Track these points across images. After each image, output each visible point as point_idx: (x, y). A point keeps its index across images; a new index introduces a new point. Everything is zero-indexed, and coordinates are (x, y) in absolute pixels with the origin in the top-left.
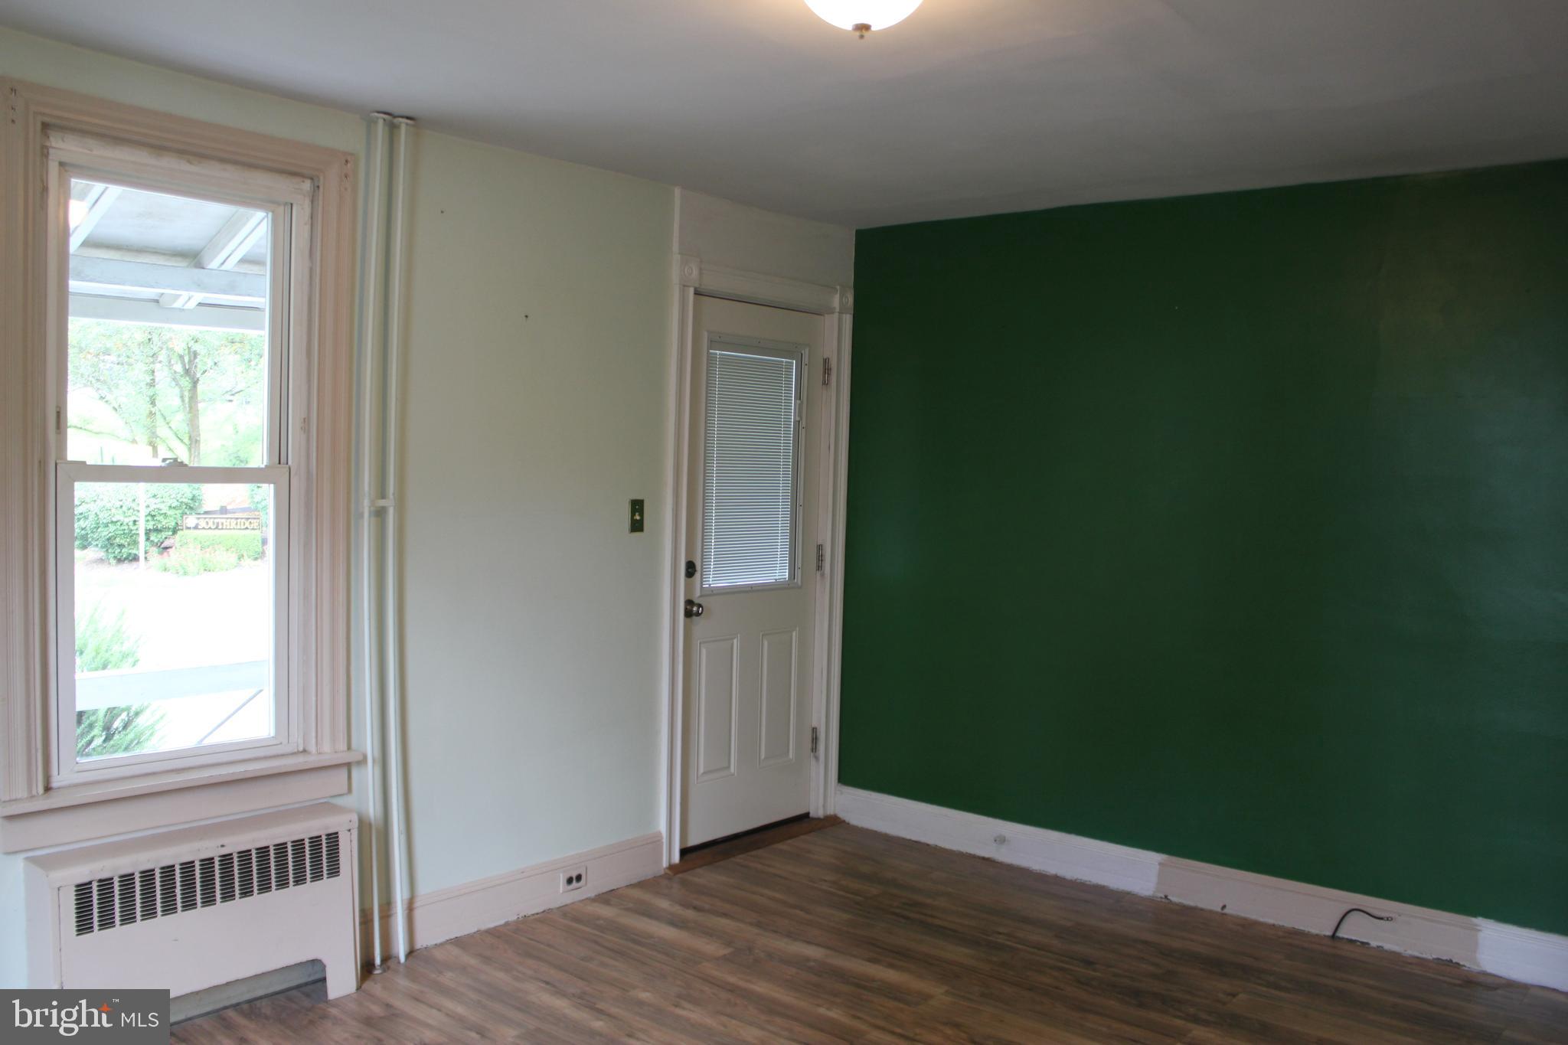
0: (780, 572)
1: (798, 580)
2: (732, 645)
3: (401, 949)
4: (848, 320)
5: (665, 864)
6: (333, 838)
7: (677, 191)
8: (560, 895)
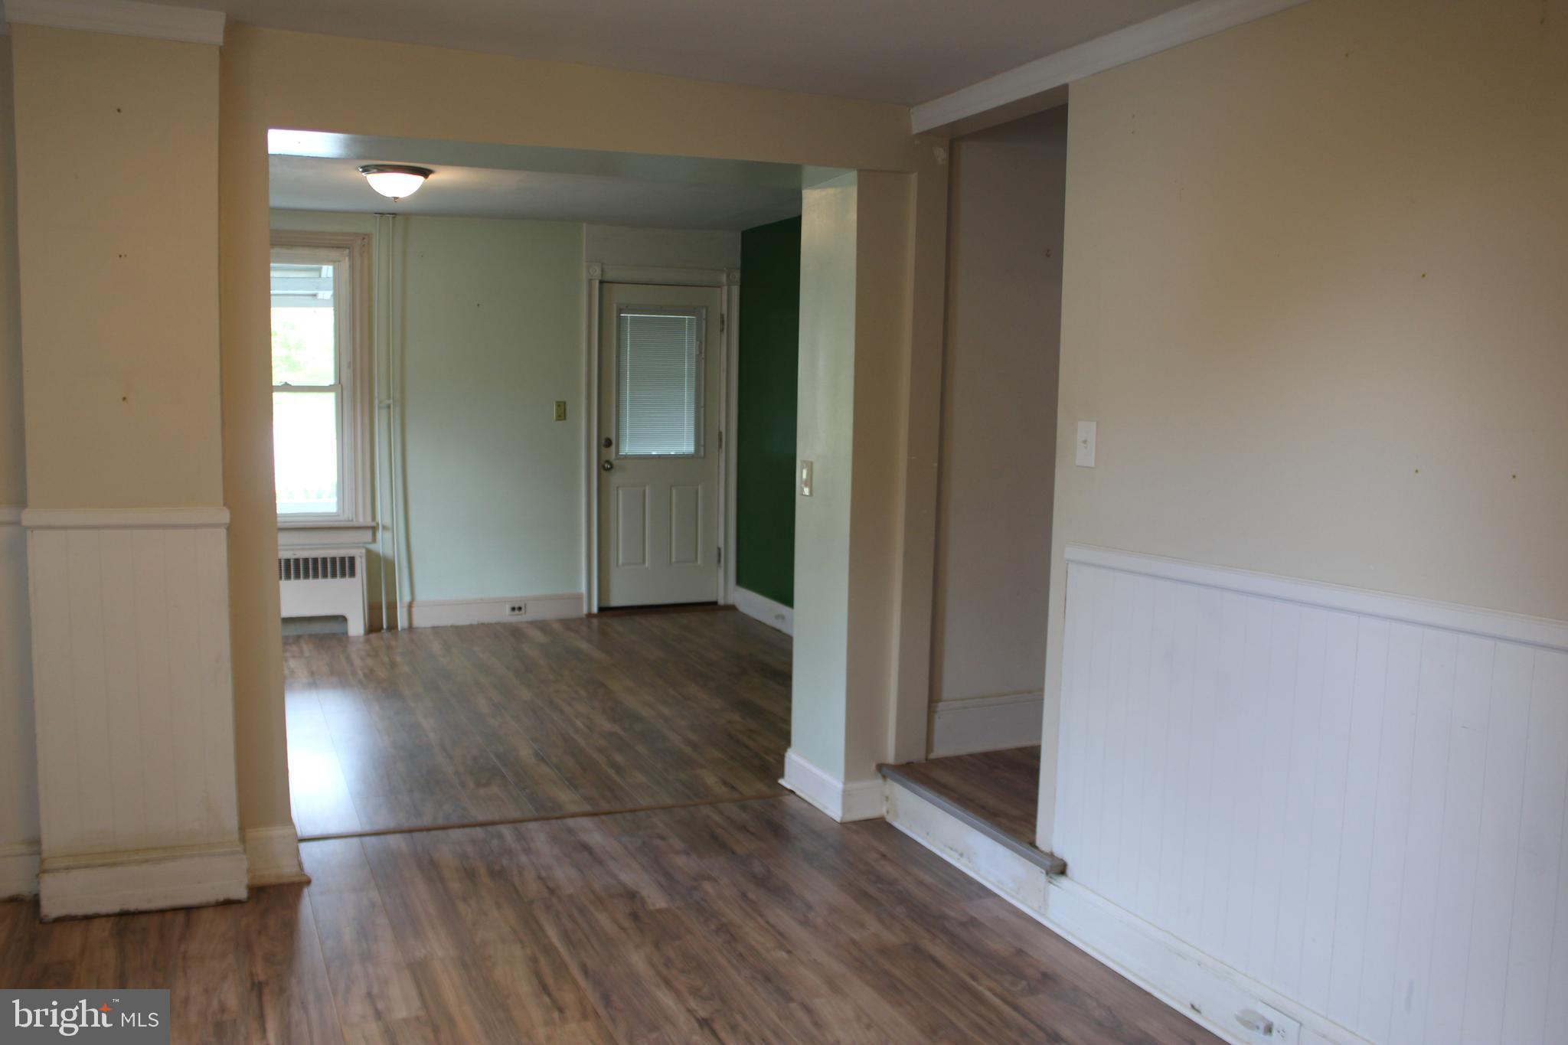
0: (687, 447)
1: (702, 453)
2: (644, 492)
3: (402, 622)
4: (736, 290)
5: (585, 611)
6: (352, 560)
7: (585, 225)
8: (505, 615)
